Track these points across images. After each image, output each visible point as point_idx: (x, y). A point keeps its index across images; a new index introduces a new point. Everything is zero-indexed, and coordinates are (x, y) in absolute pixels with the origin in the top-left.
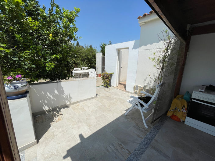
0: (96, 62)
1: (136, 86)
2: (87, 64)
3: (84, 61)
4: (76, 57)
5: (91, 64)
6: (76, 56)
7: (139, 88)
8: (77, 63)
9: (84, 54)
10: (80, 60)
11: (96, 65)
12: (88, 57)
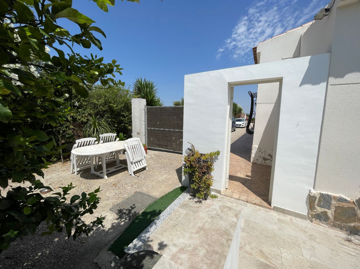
0: (131, 118)
1: (322, 195)
2: (109, 124)
3: (102, 116)
4: (79, 108)
5: (120, 122)
6: (77, 104)
7: (333, 202)
8: (82, 122)
9: (102, 101)
10: (90, 115)
11: (131, 125)
12: (111, 108)
